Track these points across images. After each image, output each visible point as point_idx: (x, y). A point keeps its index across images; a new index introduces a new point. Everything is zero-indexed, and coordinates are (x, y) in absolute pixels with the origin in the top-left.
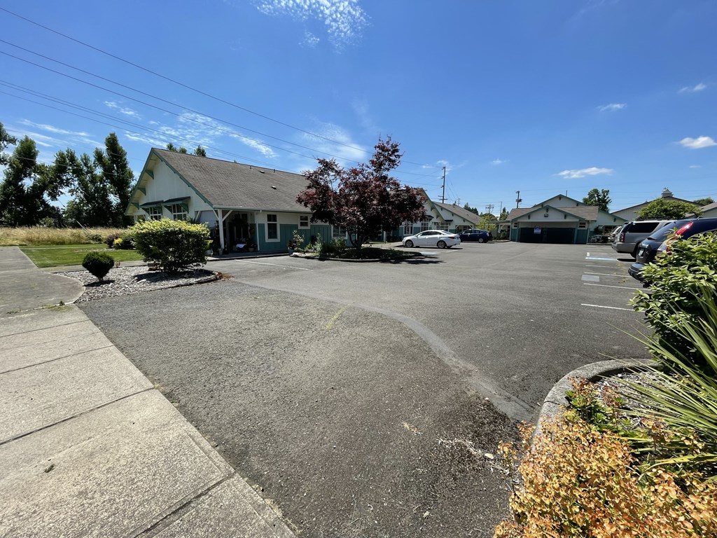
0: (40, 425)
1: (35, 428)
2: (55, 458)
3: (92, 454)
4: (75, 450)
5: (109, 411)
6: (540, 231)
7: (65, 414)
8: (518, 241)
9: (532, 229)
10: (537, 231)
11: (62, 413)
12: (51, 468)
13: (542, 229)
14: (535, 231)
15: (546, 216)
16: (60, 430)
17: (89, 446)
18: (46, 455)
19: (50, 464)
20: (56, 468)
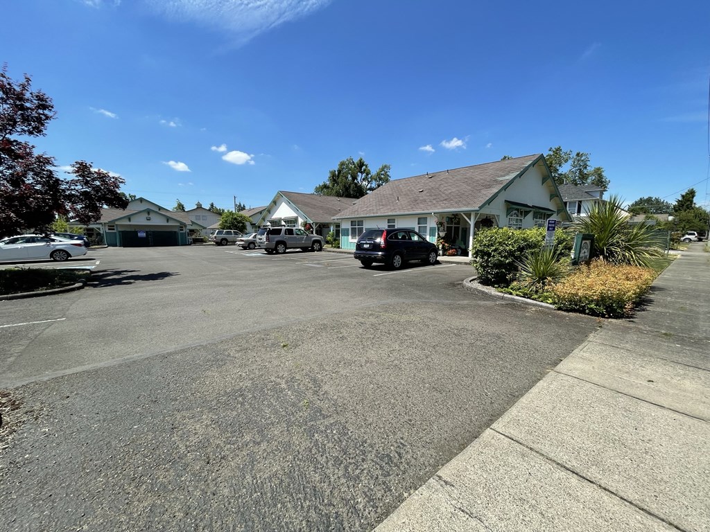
0: (642, 404)
1: (647, 404)
2: (646, 383)
3: (627, 373)
4: (633, 379)
5: (596, 379)
6: (144, 235)
7: (621, 397)
8: (120, 246)
9: (136, 233)
10: (142, 235)
11: (623, 401)
12: (650, 381)
13: (147, 232)
14: (140, 235)
15: (149, 219)
16: (632, 392)
17: (625, 376)
18: (650, 388)
19: (649, 383)
20: (647, 379)
